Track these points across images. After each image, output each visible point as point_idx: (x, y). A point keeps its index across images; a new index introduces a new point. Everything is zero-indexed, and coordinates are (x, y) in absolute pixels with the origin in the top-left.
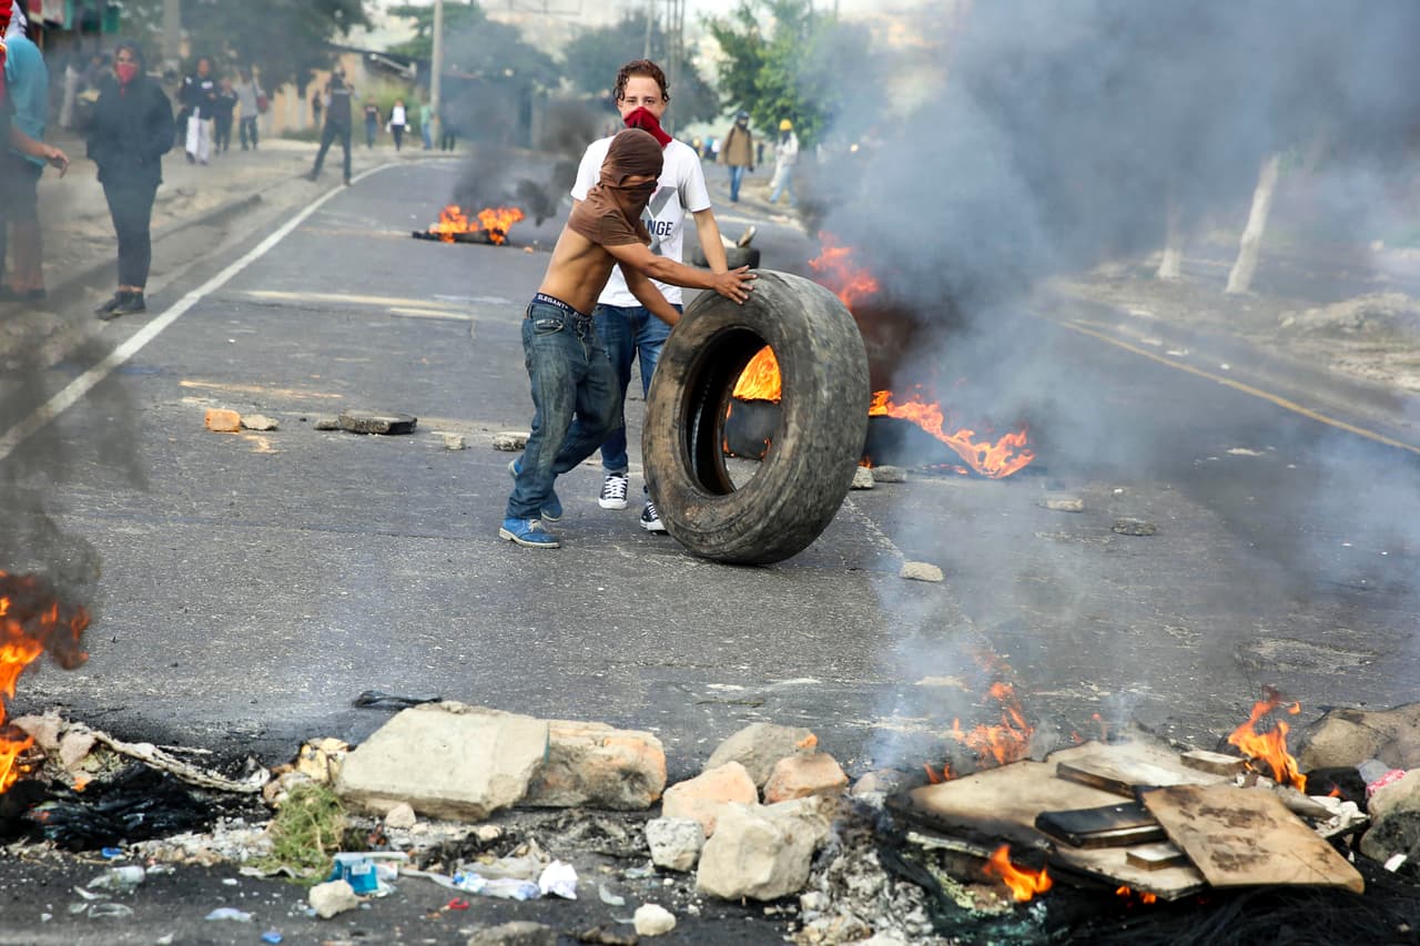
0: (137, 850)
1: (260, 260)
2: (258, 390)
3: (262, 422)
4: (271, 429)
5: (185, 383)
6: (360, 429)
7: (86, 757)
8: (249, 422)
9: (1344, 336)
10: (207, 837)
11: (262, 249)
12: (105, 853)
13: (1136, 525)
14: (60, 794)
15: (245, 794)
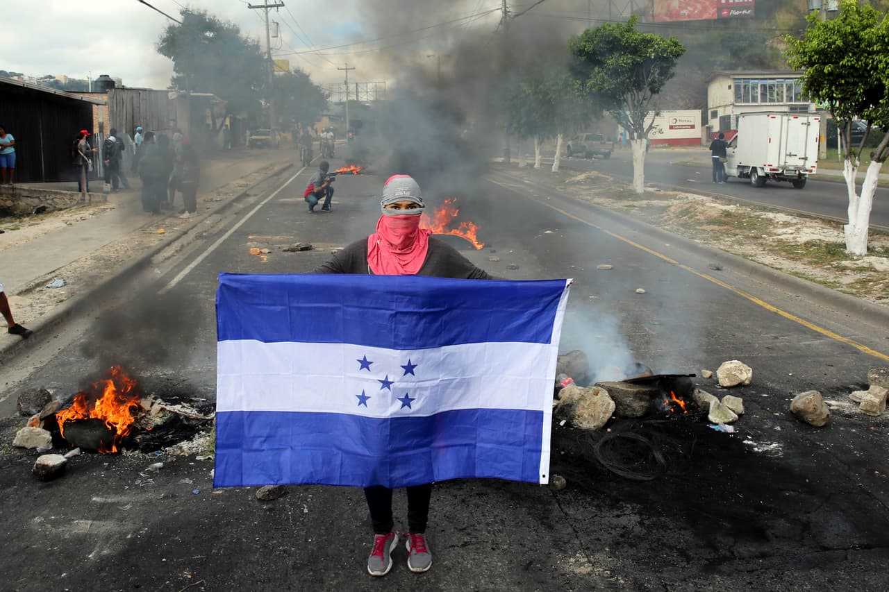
0: (166, 451)
1: (286, 187)
2: (270, 237)
3: (266, 251)
4: (269, 253)
5: (250, 237)
6: (293, 250)
7: (159, 413)
8: (263, 251)
9: (582, 185)
10: (190, 442)
11: (286, 184)
12: (155, 453)
13: (513, 266)
14: (143, 432)
15: (209, 420)
